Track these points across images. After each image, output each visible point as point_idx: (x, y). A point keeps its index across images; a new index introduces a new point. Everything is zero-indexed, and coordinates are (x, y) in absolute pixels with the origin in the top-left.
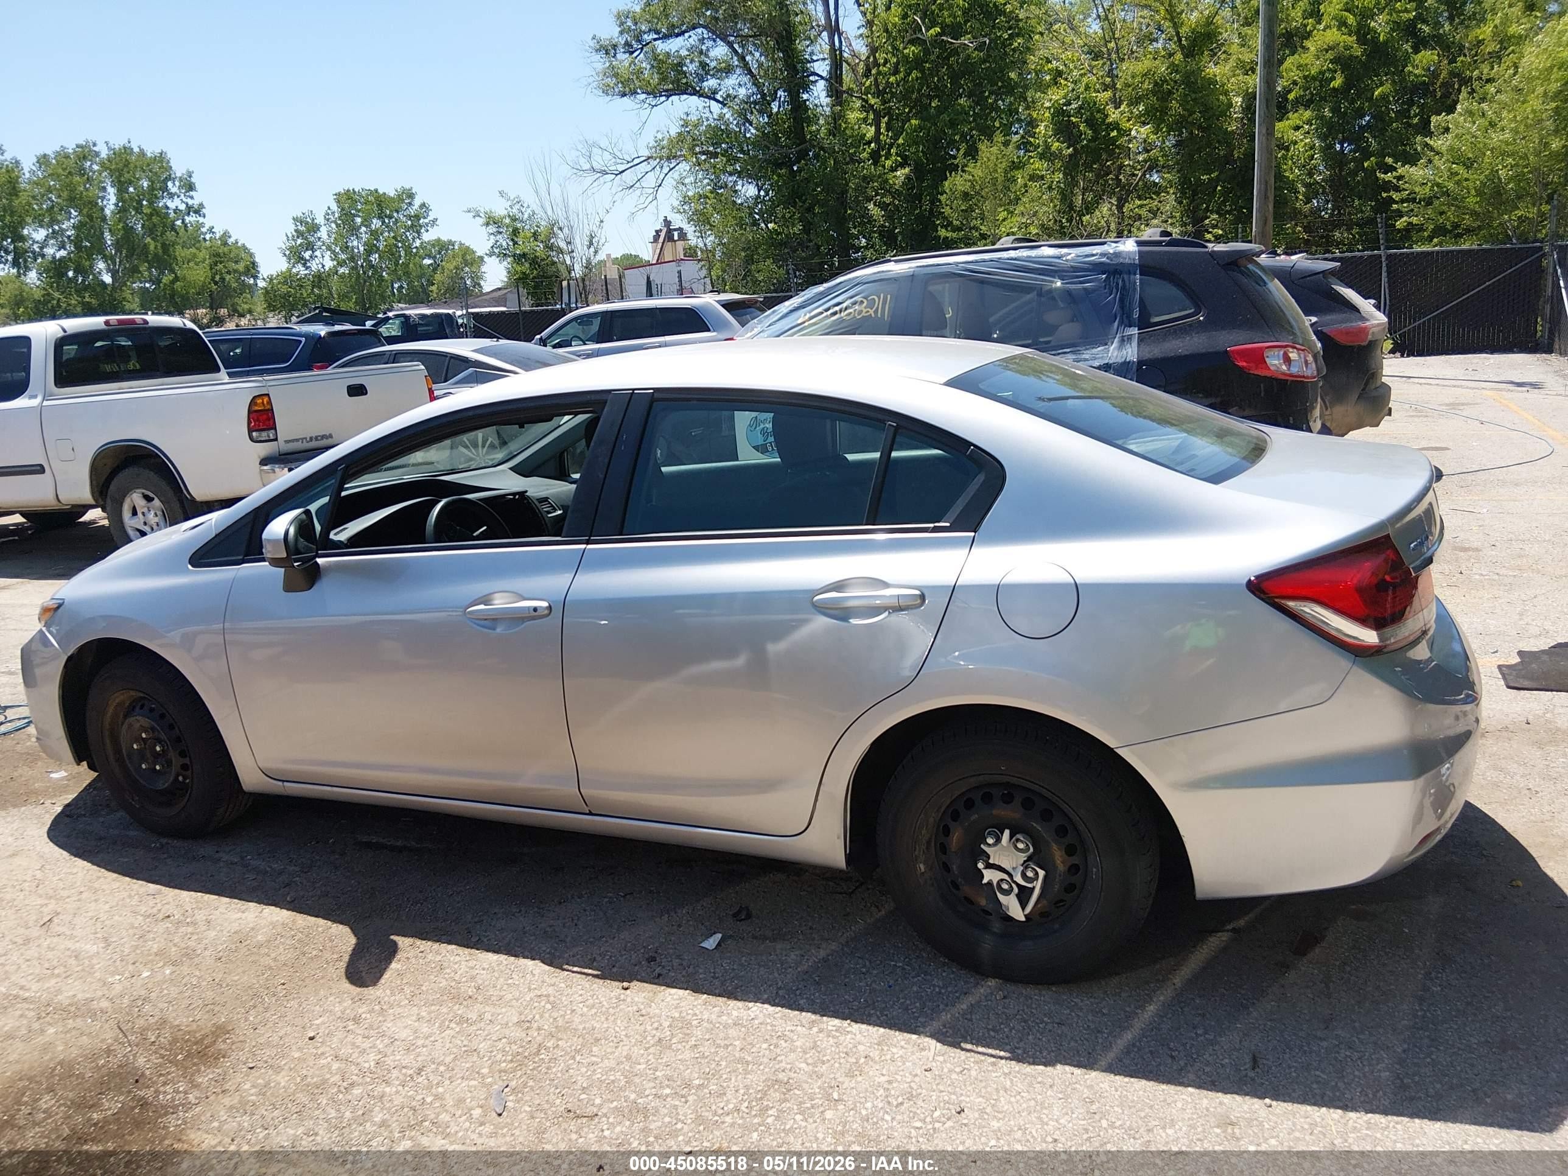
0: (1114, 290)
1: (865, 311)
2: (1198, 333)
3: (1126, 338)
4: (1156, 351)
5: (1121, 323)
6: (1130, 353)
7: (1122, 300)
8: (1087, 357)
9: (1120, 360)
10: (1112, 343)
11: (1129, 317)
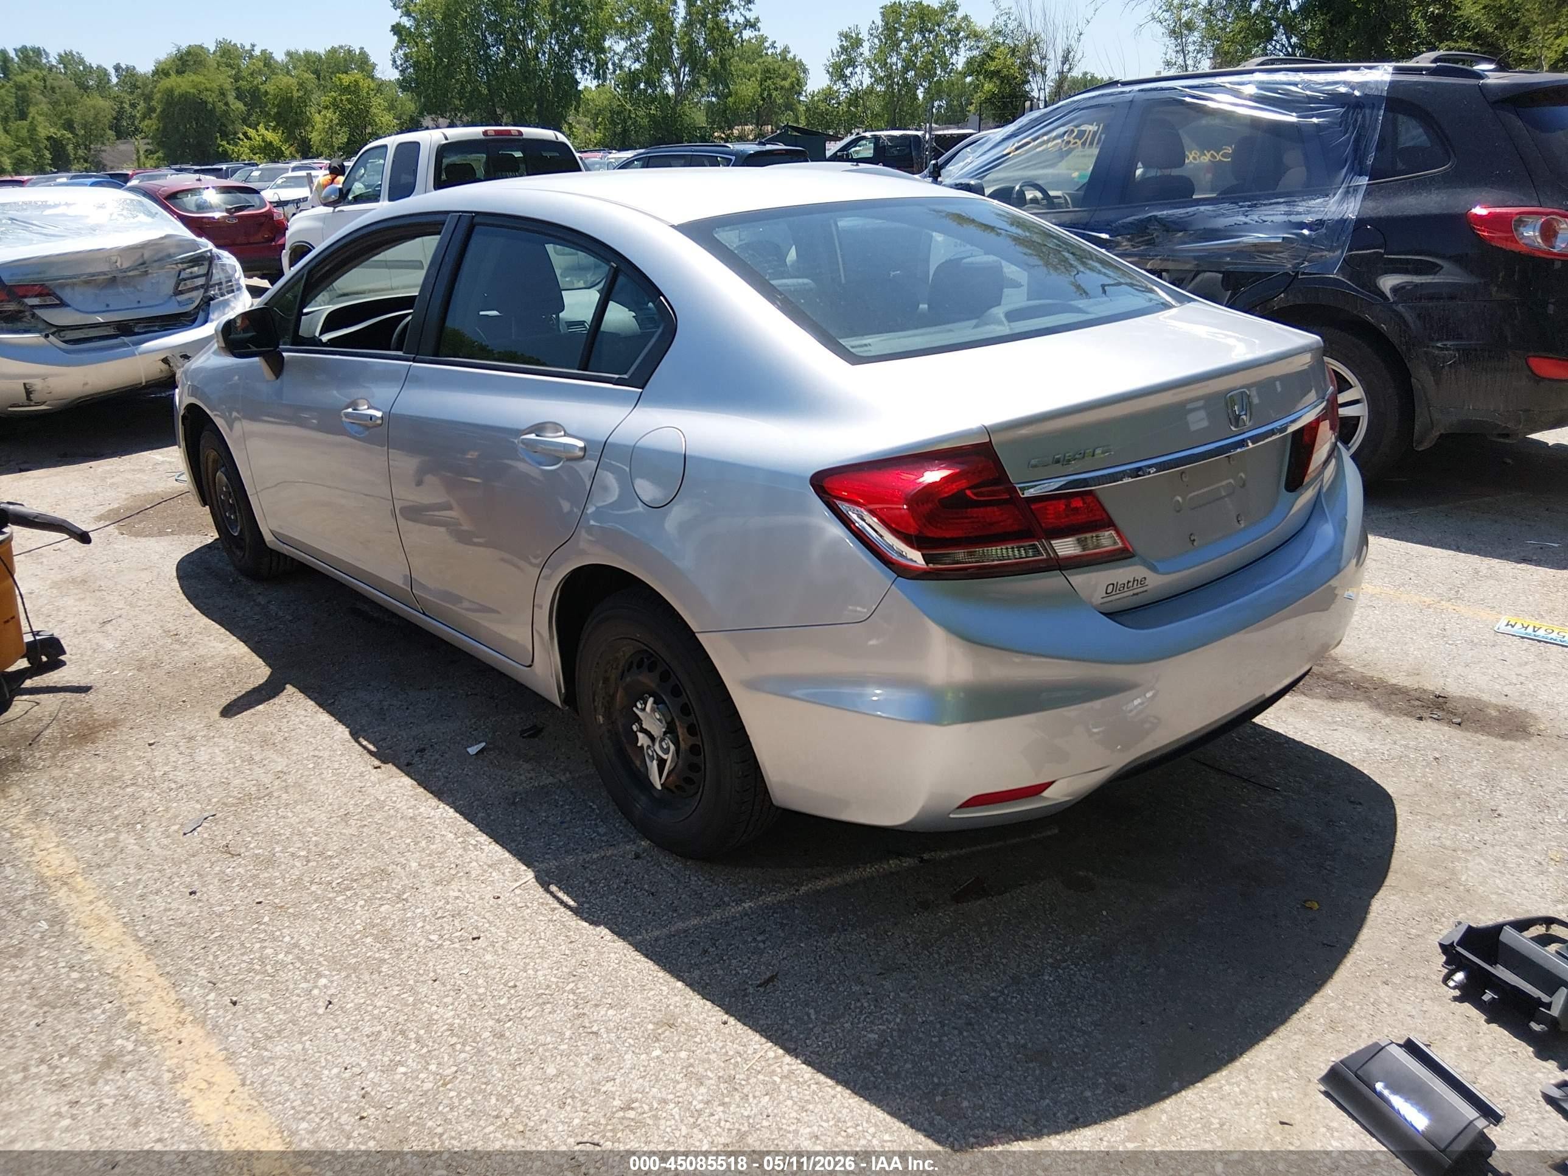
0: (1351, 128)
1: (1073, 141)
2: (1438, 188)
3: (1351, 190)
4: (1382, 208)
5: (1351, 169)
6: (1351, 209)
7: (1357, 141)
8: (1300, 209)
9: (1337, 217)
10: (1335, 195)
11: (1361, 162)
